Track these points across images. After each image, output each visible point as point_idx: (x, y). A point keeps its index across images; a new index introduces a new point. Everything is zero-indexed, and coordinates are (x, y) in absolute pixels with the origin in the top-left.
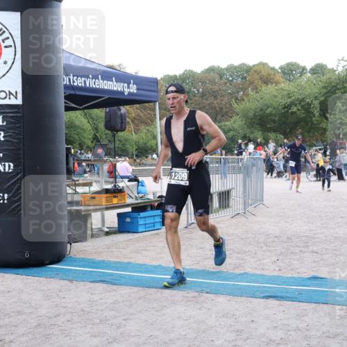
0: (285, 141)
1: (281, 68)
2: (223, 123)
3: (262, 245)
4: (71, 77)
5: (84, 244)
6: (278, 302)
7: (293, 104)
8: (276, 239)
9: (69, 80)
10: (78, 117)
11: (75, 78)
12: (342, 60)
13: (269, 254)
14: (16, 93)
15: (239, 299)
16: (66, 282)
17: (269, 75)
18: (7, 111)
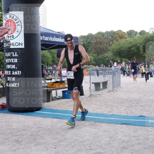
0: (129, 61)
1: (127, 32)
2: (104, 55)
3: (120, 103)
4: (43, 37)
5: (49, 103)
6: (126, 126)
7: (132, 46)
8: (126, 101)
9: (43, 38)
10: (46, 53)
11: (45, 37)
12: (152, 29)
13: (123, 106)
14: (22, 43)
15: (111, 125)
16: (42, 118)
17: (122, 35)
18: (18, 50)
